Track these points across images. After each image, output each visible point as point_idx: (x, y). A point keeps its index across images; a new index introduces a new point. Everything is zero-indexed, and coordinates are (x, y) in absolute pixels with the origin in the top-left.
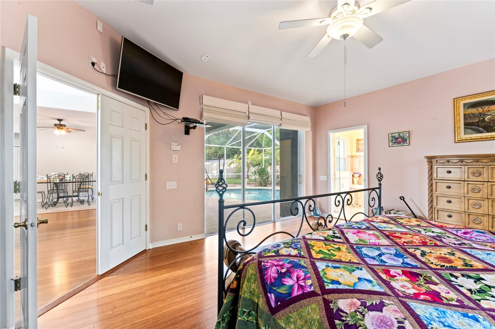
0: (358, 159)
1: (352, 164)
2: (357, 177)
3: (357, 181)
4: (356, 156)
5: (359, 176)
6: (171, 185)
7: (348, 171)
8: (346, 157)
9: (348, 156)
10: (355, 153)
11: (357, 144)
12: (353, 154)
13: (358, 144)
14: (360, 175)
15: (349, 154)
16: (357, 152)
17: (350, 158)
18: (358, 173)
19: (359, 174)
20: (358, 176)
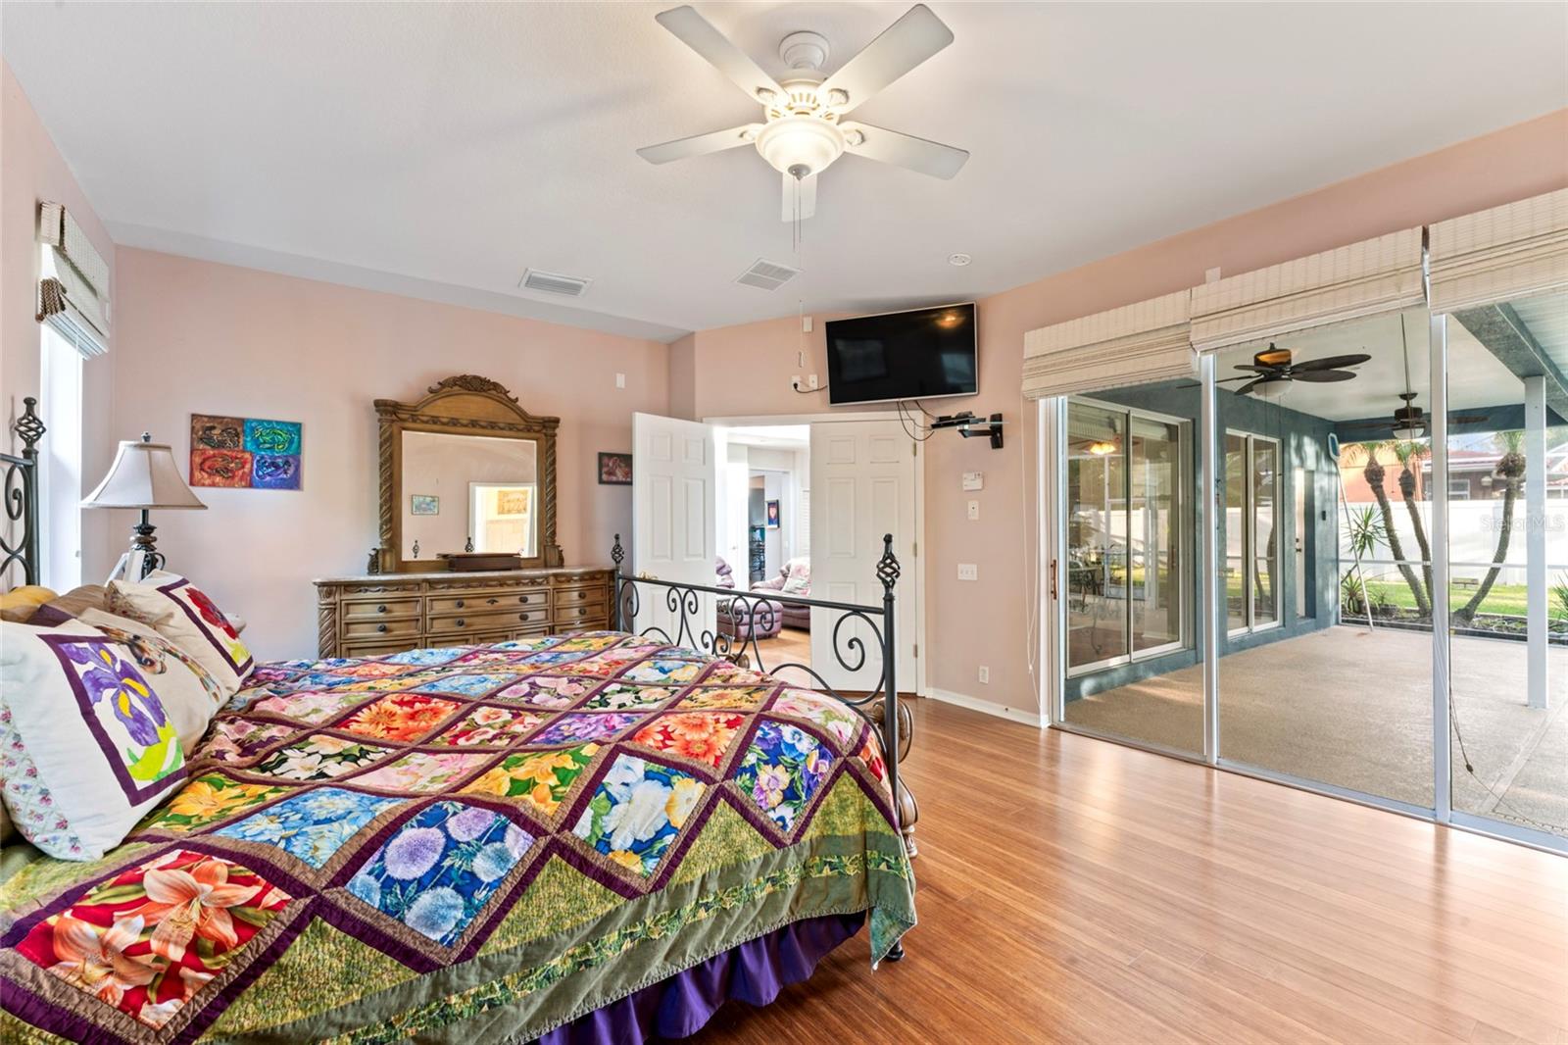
6: (968, 572)
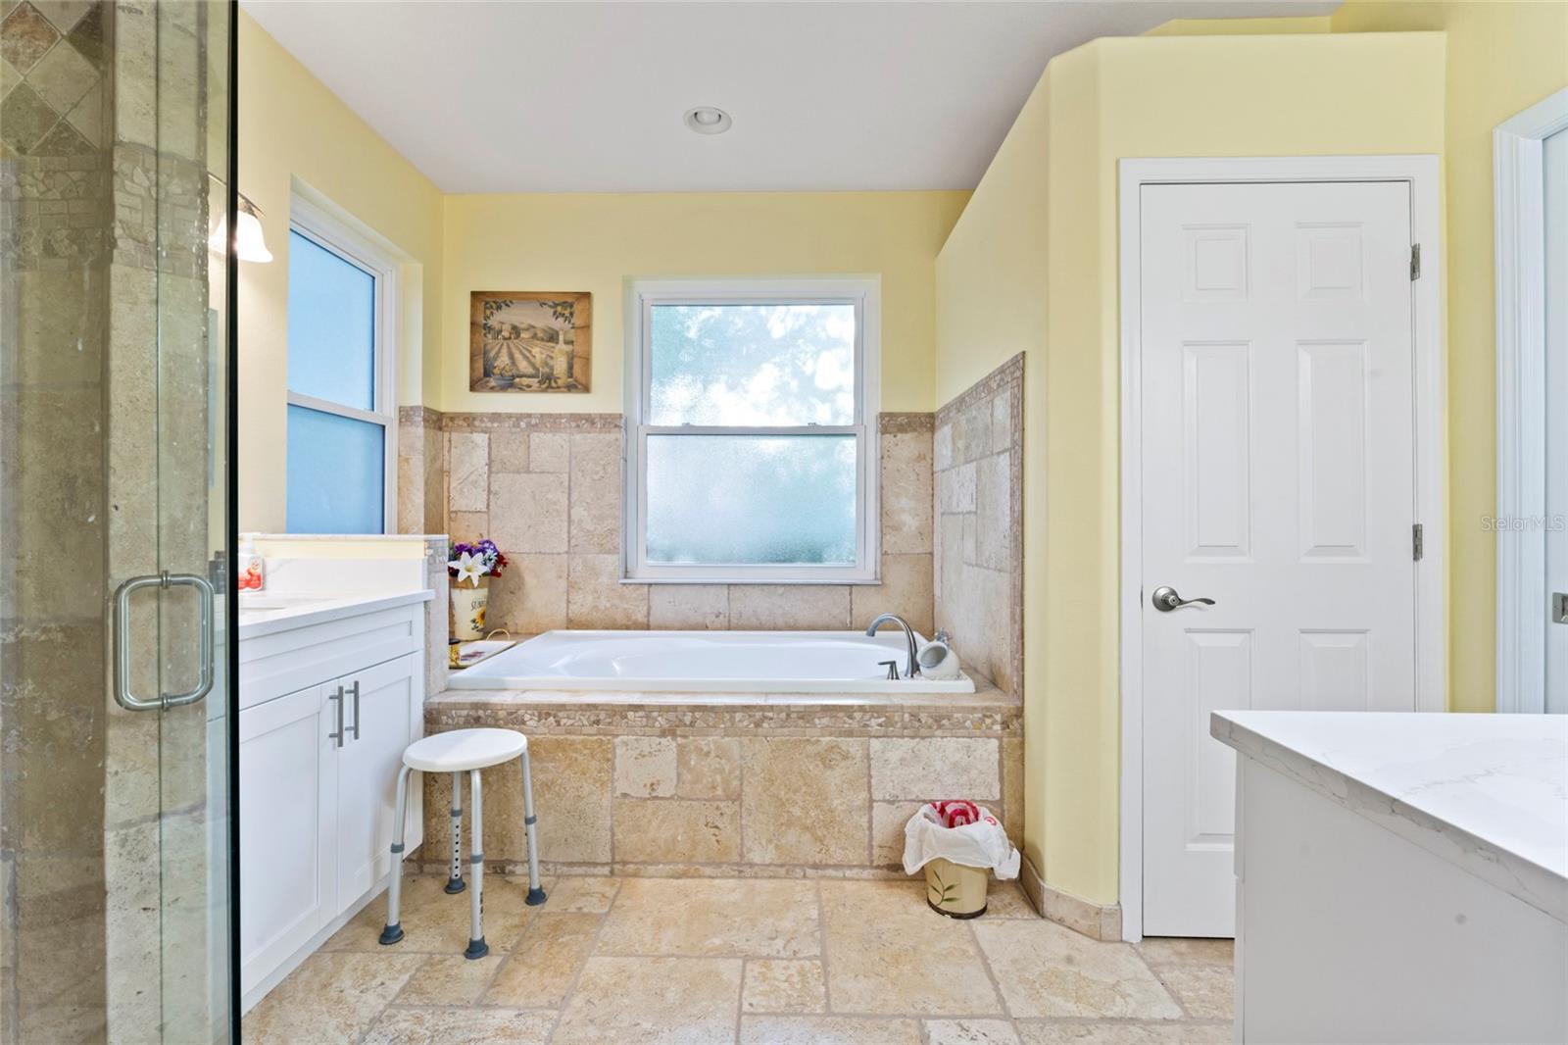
0: (480, 439)
1: (437, 478)
2: (476, 583)
3: (475, 614)
4: (469, 420)
5: (494, 573)
7: (402, 530)
8: (387, 413)
9: (405, 415)
10: (458, 399)
11: (473, 324)
12: (444, 406)
13: (488, 328)
14: (501, 560)
15: (416, 399)
16: (473, 387)
17: (419, 430)
18: (483, 551)
19: (489, 552)
20: (486, 569)
